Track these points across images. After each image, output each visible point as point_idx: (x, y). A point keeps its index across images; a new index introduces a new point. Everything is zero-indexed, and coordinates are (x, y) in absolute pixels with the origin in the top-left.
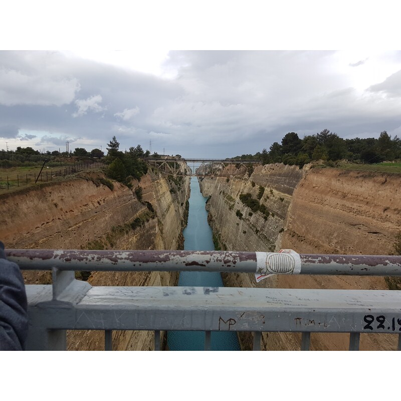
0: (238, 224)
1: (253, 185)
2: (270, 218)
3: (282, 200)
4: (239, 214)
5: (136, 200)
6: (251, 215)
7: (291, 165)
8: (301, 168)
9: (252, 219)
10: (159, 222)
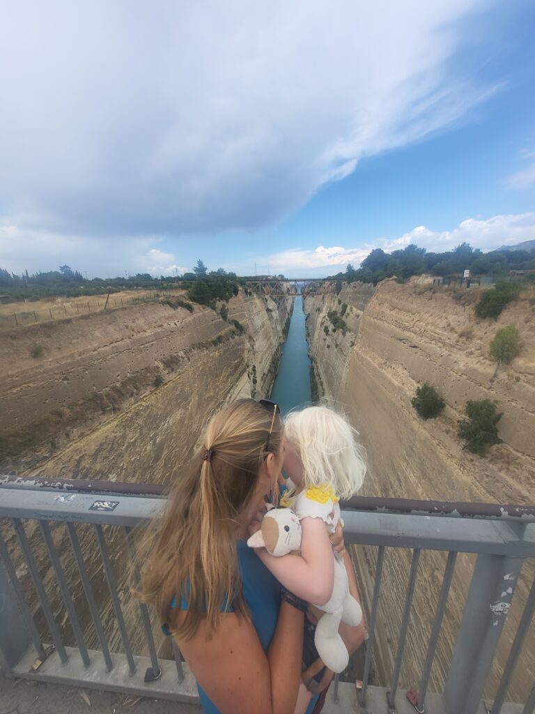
0: (325, 340)
1: (340, 302)
2: (348, 334)
3: (358, 316)
4: (326, 331)
5: (221, 319)
6: (334, 331)
7: (368, 282)
8: (375, 285)
9: (335, 335)
10: (251, 338)
